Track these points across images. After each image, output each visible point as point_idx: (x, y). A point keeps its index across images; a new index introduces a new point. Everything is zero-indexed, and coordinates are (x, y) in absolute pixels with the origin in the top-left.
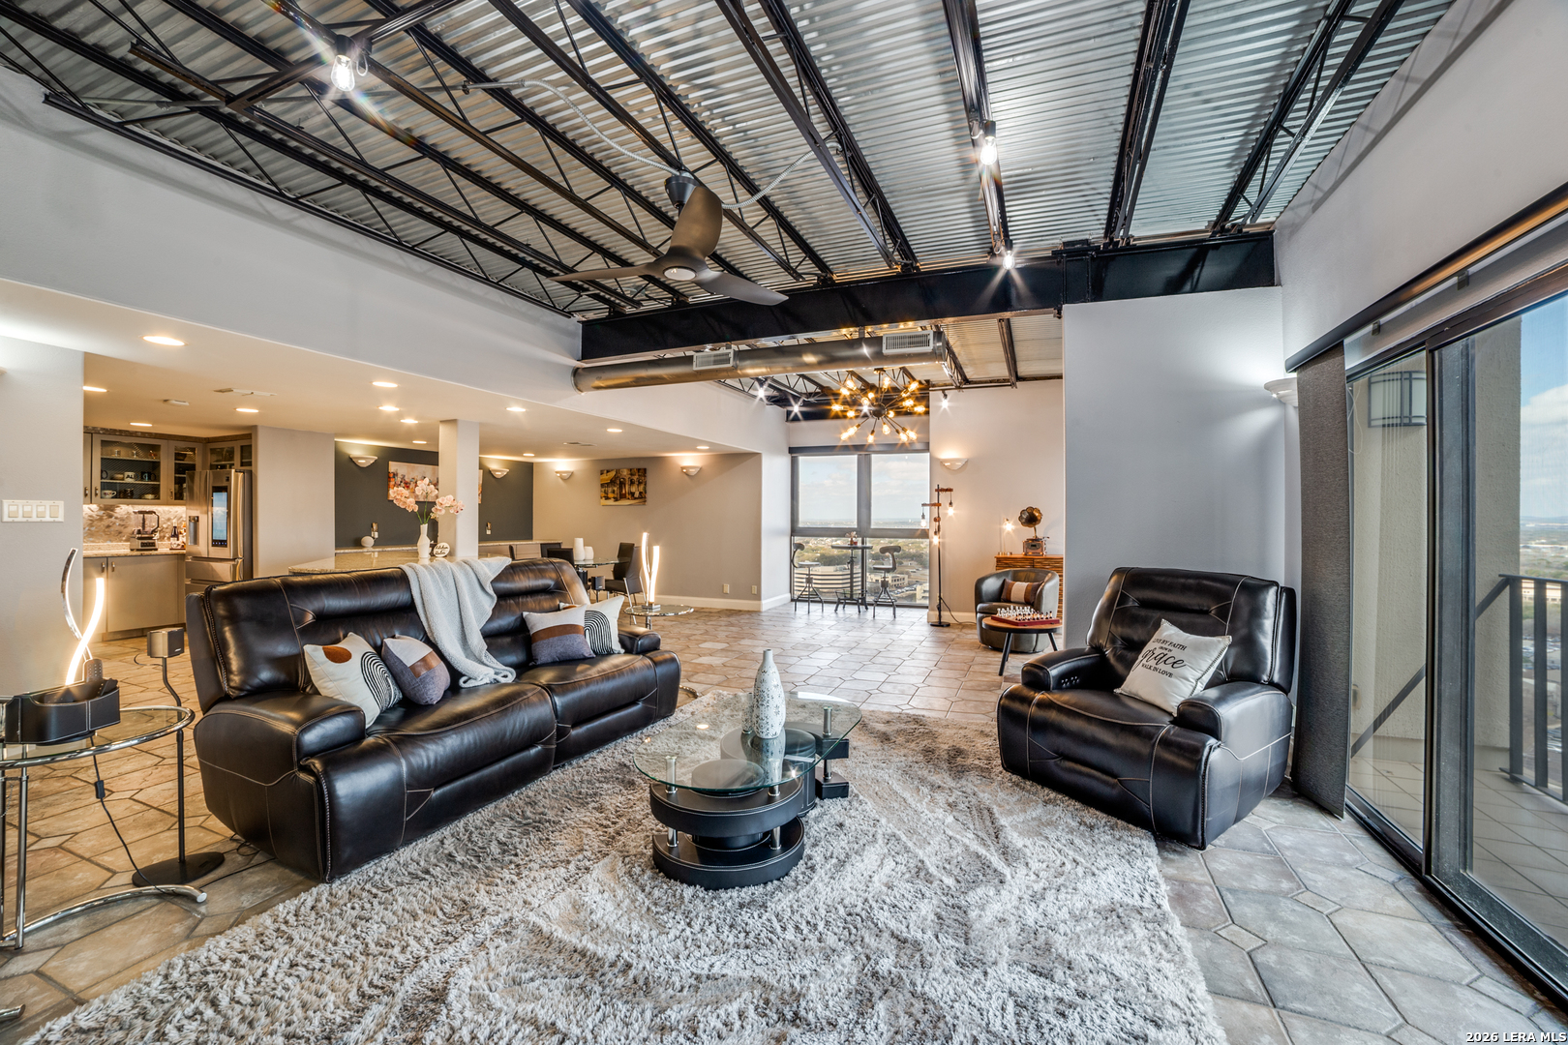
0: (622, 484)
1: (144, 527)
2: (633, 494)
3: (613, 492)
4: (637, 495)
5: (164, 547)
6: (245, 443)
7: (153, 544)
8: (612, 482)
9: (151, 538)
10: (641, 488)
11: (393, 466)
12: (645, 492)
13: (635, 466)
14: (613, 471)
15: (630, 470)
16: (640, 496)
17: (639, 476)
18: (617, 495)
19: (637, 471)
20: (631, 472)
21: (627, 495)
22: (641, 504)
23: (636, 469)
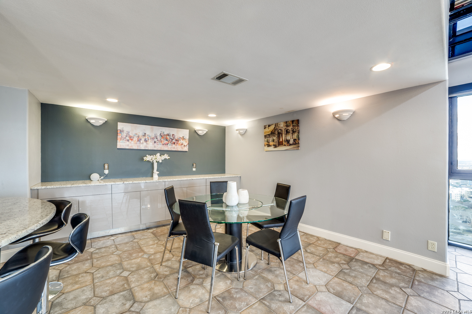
0: (280, 134)
2: (288, 141)
3: (273, 141)
4: (291, 142)
8: (272, 133)
10: (295, 136)
11: (121, 126)
12: (299, 138)
13: (290, 119)
14: (273, 125)
15: (286, 122)
16: (294, 143)
17: (293, 126)
18: (276, 143)
19: (291, 122)
20: (287, 124)
21: (284, 142)
22: (295, 149)
23: (291, 121)
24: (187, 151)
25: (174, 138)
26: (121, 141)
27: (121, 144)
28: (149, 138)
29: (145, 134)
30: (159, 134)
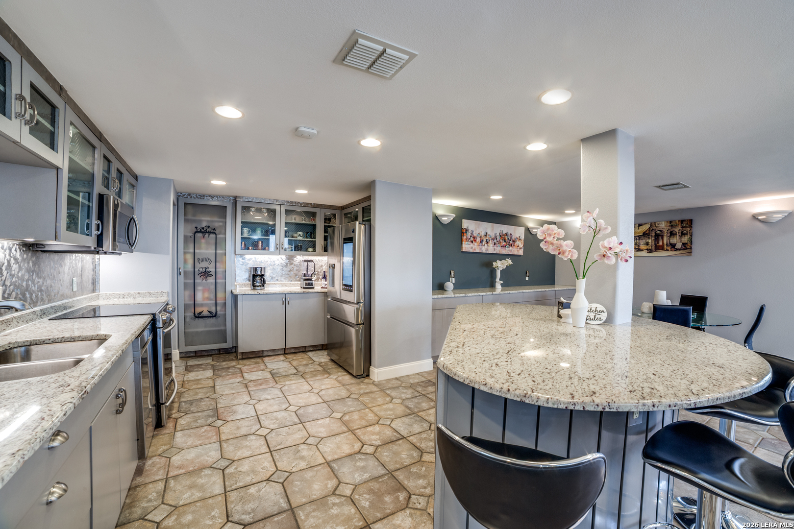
0: (658, 236)
1: (307, 271)
2: (673, 246)
4: (679, 246)
5: (319, 286)
6: (365, 204)
7: (311, 284)
8: (646, 234)
9: (311, 280)
10: (685, 239)
11: (466, 224)
12: (691, 242)
13: (677, 218)
14: (647, 225)
15: (671, 222)
16: (683, 247)
17: (683, 227)
18: (651, 247)
19: (680, 223)
20: (671, 224)
21: (665, 247)
22: (685, 255)
23: (679, 221)
24: (520, 255)
25: (511, 238)
26: (466, 243)
27: (467, 247)
28: (490, 238)
29: (487, 233)
30: (498, 234)
